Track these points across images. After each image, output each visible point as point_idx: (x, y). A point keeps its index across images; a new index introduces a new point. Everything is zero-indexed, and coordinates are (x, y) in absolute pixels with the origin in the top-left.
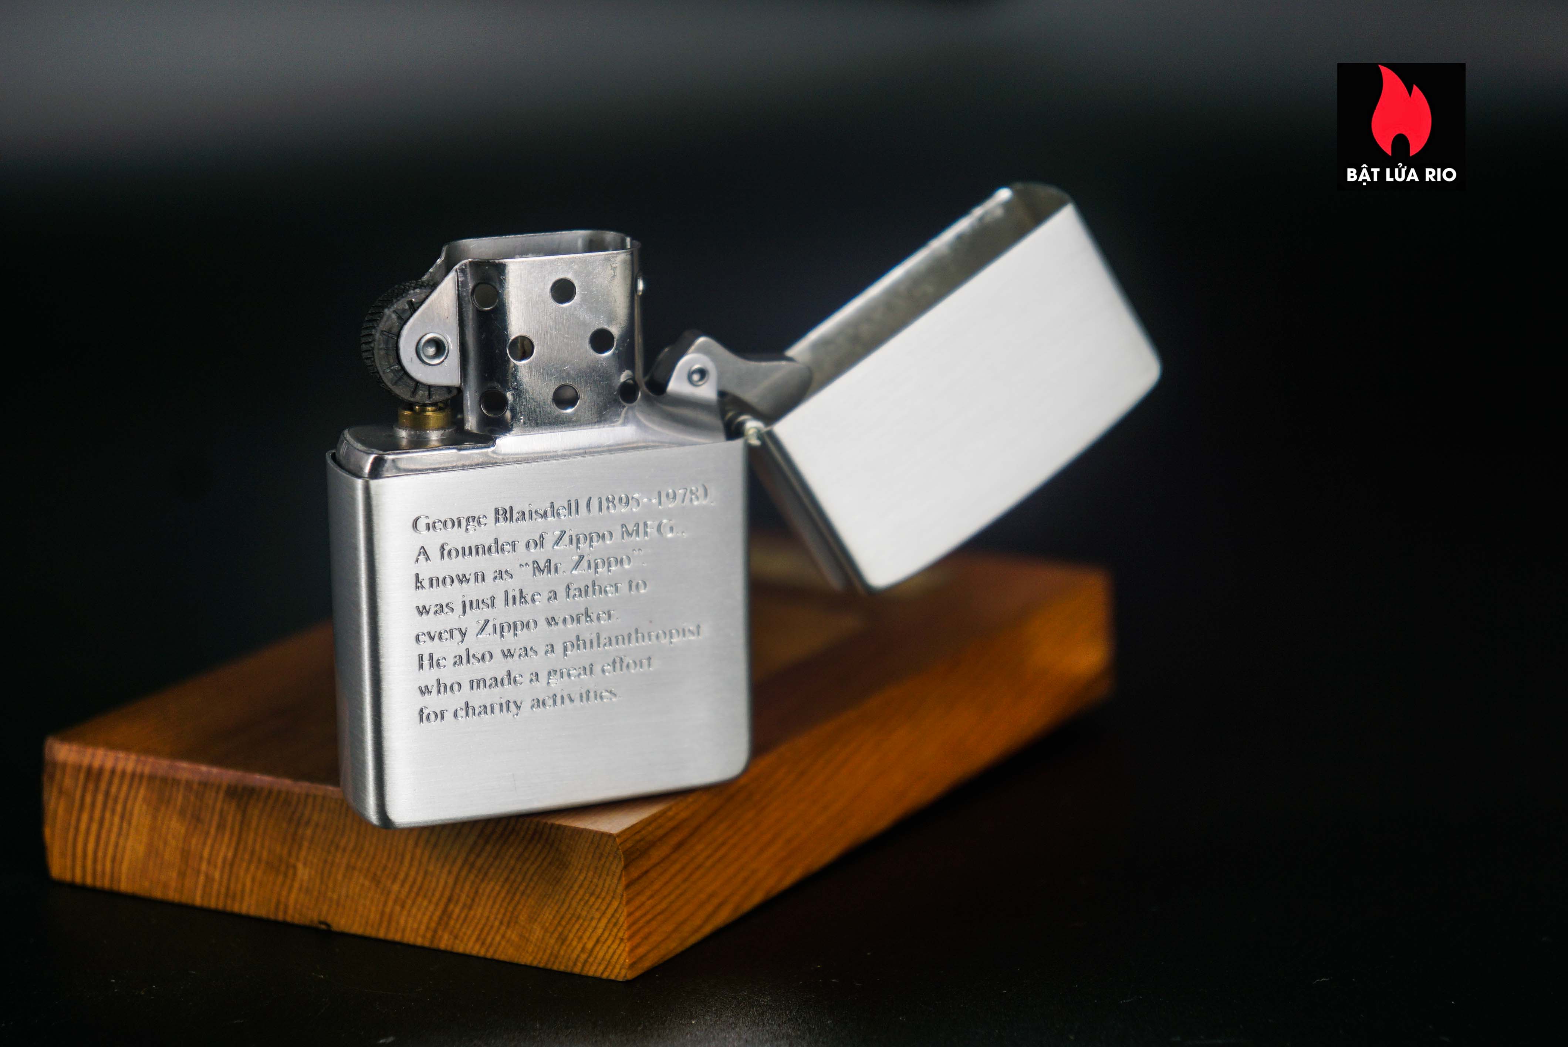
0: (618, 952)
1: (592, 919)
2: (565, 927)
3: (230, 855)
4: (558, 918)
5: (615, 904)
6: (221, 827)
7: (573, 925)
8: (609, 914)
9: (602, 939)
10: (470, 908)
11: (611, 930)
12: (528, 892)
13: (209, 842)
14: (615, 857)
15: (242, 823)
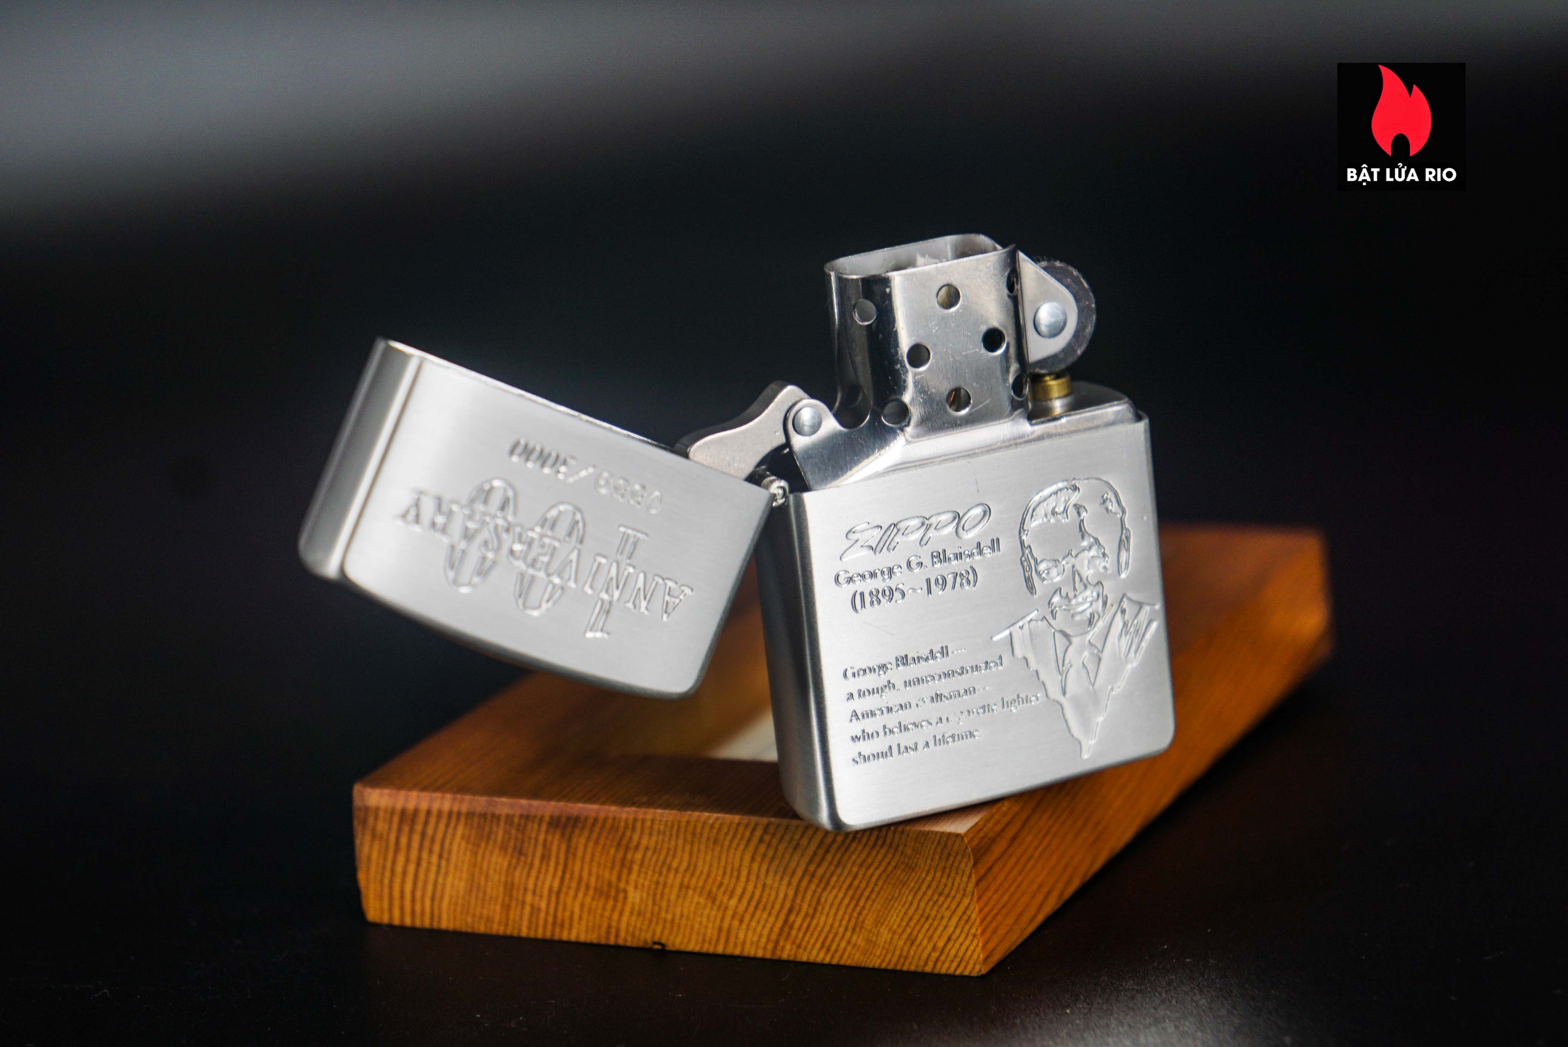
0: (972, 948)
1: (942, 917)
2: (913, 928)
3: (556, 884)
4: (906, 920)
5: (966, 901)
6: (545, 857)
7: (923, 926)
8: (959, 912)
9: (954, 937)
10: (813, 917)
11: (963, 928)
12: (873, 897)
13: (534, 873)
14: (963, 856)
15: (567, 851)
